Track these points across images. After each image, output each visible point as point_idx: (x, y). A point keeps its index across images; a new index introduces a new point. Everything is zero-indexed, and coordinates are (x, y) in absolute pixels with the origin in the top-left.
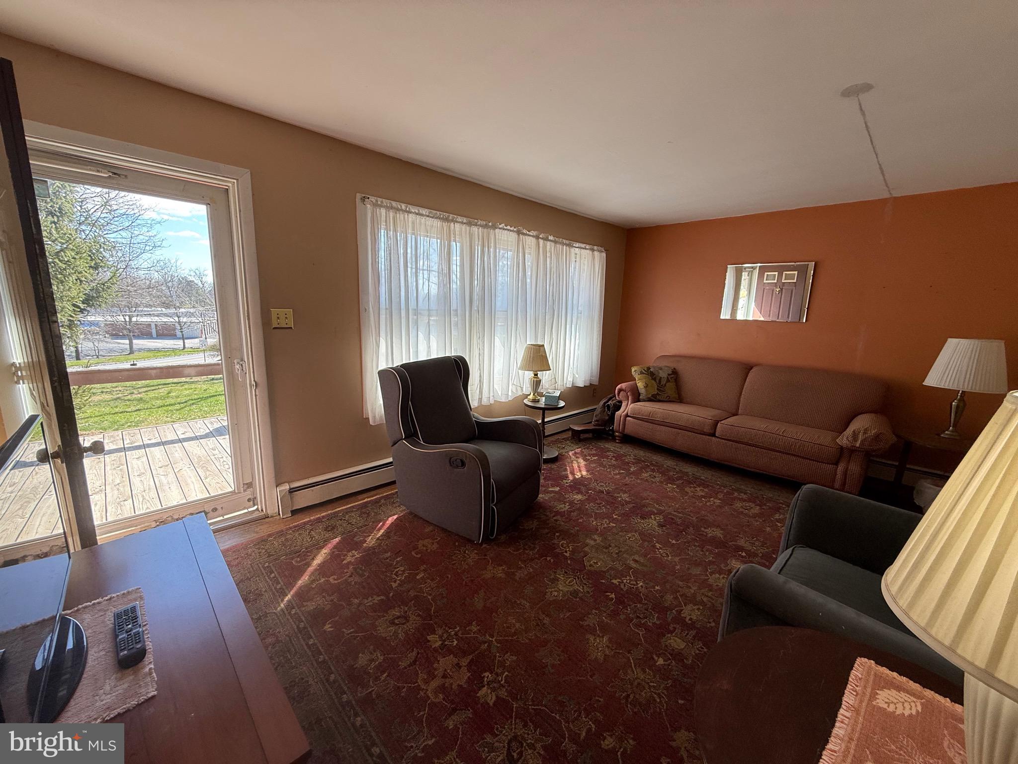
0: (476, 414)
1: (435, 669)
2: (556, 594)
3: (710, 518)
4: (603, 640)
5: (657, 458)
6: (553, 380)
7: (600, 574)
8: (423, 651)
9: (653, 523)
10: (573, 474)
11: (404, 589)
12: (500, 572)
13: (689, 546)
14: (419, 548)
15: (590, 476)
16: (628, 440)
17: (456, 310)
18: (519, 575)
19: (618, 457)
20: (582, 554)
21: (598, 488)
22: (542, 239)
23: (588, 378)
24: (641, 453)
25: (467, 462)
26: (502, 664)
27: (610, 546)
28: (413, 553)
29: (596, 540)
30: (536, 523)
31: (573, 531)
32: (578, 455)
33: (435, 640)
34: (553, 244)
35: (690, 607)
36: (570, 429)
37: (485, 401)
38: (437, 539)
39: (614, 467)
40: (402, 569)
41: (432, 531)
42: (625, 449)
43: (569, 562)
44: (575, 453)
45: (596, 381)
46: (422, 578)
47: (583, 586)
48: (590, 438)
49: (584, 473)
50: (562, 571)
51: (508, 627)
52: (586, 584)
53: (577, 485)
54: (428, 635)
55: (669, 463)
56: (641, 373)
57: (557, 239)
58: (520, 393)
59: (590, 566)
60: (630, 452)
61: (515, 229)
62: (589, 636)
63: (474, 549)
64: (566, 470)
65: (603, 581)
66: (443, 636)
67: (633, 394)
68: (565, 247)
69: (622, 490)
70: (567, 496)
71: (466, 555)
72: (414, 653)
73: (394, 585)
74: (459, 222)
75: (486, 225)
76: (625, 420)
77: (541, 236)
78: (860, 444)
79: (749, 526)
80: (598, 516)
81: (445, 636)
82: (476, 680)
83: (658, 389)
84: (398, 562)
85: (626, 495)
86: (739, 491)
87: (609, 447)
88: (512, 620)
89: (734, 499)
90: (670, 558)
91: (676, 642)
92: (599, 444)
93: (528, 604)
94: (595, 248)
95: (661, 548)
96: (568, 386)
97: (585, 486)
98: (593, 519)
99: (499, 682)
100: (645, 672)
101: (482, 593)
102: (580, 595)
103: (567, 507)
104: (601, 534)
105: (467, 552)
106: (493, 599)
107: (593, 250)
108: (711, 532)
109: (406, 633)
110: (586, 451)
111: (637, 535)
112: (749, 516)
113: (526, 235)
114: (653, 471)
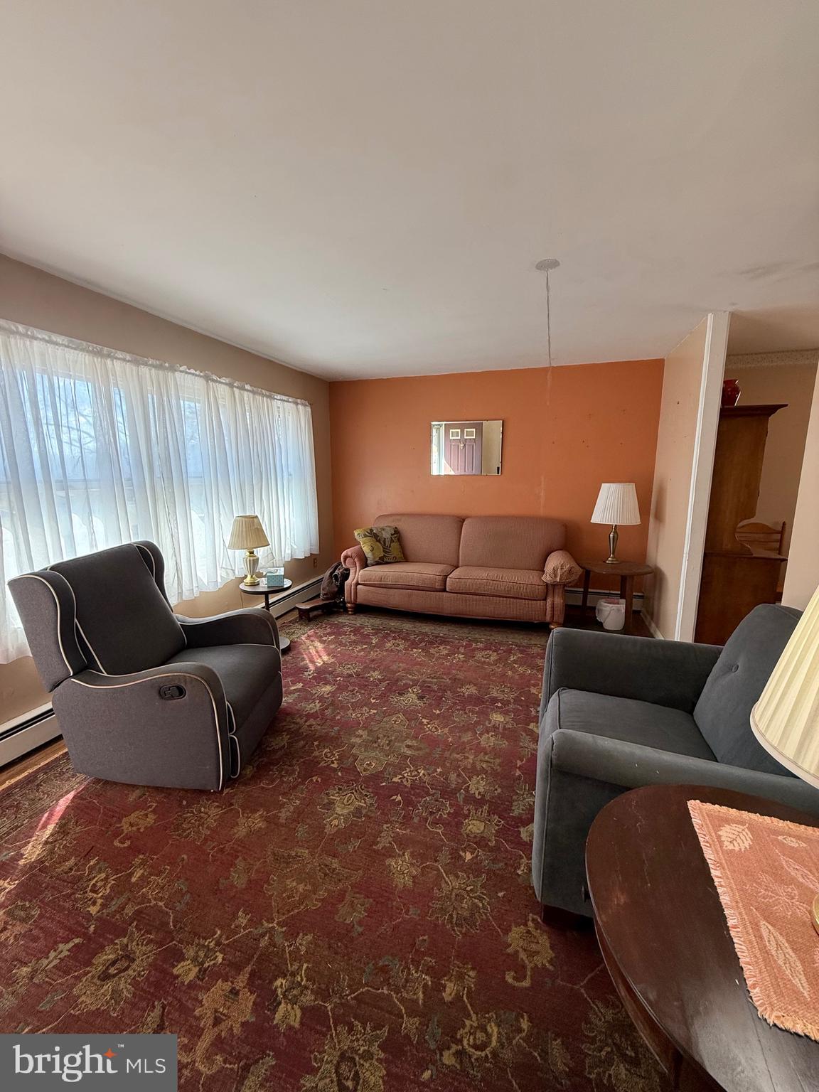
0: (180, 617)
1: (198, 1019)
2: (336, 822)
3: (461, 676)
4: (405, 859)
5: (394, 623)
6: (270, 556)
7: (377, 777)
8: (170, 999)
9: (411, 697)
10: (313, 662)
11: (114, 908)
12: (257, 821)
13: (453, 712)
14: (126, 831)
15: (333, 660)
16: (362, 609)
17: (130, 479)
18: (284, 815)
19: (356, 631)
20: (351, 760)
21: (345, 672)
22: (237, 388)
23: (308, 548)
24: (376, 621)
25: (187, 688)
26: (296, 957)
27: (378, 738)
28: (116, 843)
29: (362, 736)
30: (286, 737)
31: (333, 734)
32: (312, 638)
33: (186, 971)
34: (251, 395)
35: (475, 779)
36: (295, 608)
37: (187, 596)
38: (150, 807)
39: (355, 643)
40: (103, 875)
41: (140, 797)
42: (360, 620)
43: (340, 774)
44: (309, 636)
45: (316, 551)
46: (142, 878)
47: (364, 799)
48: (320, 615)
49: (325, 658)
50: (335, 789)
51: (289, 897)
52: (367, 796)
53: (322, 675)
54: (174, 966)
55: (407, 626)
56: (365, 536)
57: (255, 389)
58: (232, 577)
59: (364, 771)
60: (367, 623)
61: (201, 374)
62: (388, 861)
63: (213, 802)
64: (303, 659)
65: (384, 784)
66: (198, 956)
67: (360, 560)
68: (265, 398)
69: (371, 668)
70: (314, 692)
71: (202, 815)
72: (158, 1011)
73: (93, 910)
74: (119, 359)
75: (161, 365)
76: (356, 589)
77: (235, 384)
78: (560, 580)
79: (494, 674)
80: (355, 706)
81: (202, 954)
82: (267, 1001)
83: (384, 551)
84: (92, 868)
85: (377, 673)
86: (476, 641)
87: (344, 621)
88: (290, 883)
89: (474, 650)
90: (440, 731)
91: (475, 827)
92: (330, 619)
93: (307, 851)
94: (299, 401)
95: (429, 724)
96: (286, 560)
97: (331, 673)
98: (351, 711)
99: (299, 984)
100: (457, 877)
101: (240, 864)
102: (364, 812)
103: (318, 705)
104: (365, 728)
105: (203, 809)
106: (258, 864)
107: (297, 404)
108: (468, 690)
109: (135, 983)
110: (320, 632)
111: (401, 716)
112: (492, 665)
113: (217, 381)
114: (395, 638)
